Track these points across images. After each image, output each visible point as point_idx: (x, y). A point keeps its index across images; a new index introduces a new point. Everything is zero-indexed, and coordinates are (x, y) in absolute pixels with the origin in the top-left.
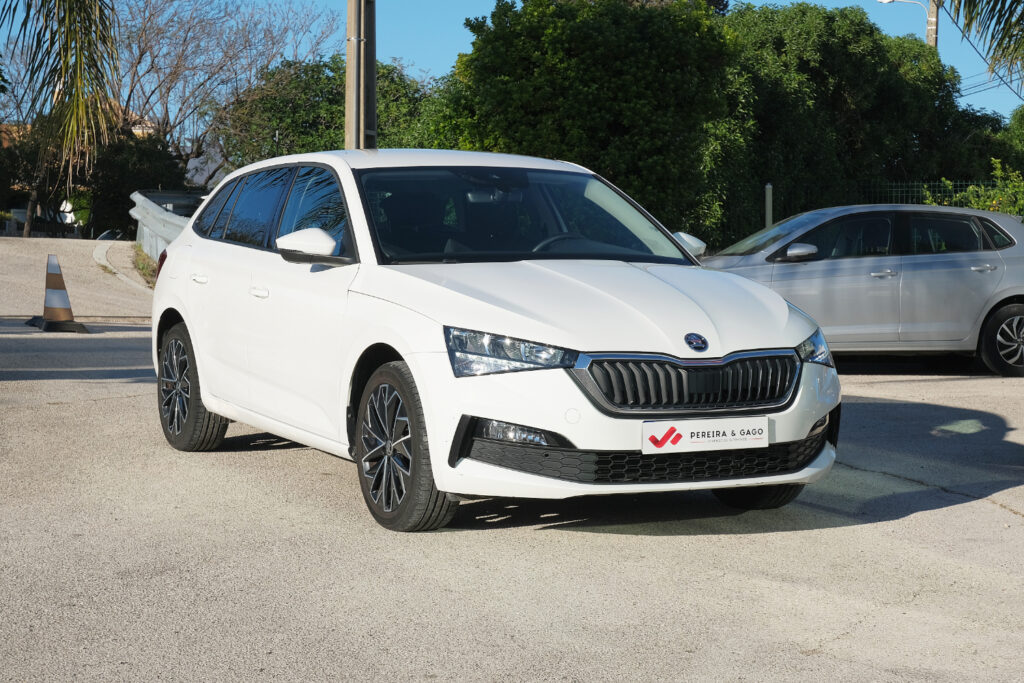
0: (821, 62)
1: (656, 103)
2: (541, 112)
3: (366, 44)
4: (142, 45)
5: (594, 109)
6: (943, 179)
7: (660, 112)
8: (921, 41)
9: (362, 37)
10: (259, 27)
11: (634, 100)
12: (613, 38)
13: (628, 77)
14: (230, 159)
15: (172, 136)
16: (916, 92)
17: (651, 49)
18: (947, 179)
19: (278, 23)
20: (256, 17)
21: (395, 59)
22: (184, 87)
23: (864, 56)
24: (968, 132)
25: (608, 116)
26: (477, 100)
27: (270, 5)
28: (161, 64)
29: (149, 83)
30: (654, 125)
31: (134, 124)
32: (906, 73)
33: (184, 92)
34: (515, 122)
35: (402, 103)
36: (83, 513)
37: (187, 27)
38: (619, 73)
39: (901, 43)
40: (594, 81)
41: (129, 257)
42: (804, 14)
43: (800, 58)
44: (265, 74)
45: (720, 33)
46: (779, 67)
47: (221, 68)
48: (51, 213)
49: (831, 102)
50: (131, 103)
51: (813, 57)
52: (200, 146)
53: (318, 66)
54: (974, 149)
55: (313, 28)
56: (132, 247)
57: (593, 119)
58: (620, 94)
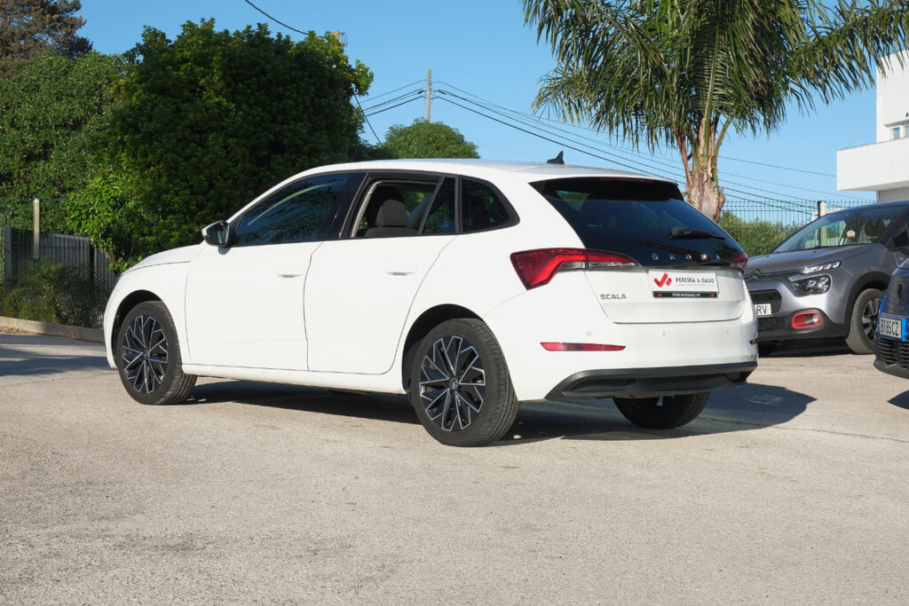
1: (311, 126)
5: (260, 129)
13: (289, 101)
25: (271, 136)
38: (281, 98)
57: (258, 138)
58: (279, 117)
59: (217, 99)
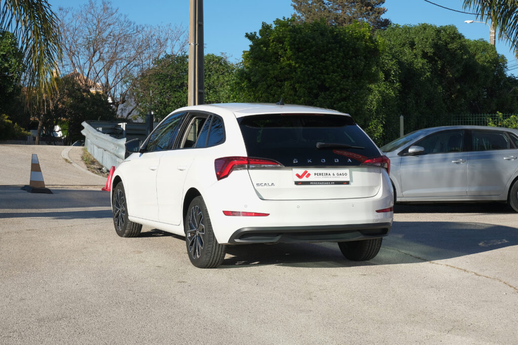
0: (434, 53)
1: (342, 75)
2: (285, 80)
3: (199, 46)
4: (95, 47)
5: (311, 78)
6: (498, 112)
7: (345, 80)
8: (487, 42)
9: (197, 43)
10: (154, 38)
11: (332, 74)
12: (321, 42)
13: (328, 62)
14: (140, 104)
15: (110, 93)
16: (484, 68)
17: (340, 47)
18: (500, 112)
19: (163, 36)
20: (152, 33)
21: (222, 53)
22: (116, 68)
23: (456, 50)
24: (511, 89)
25: (318, 82)
26: (252, 74)
27: (159, 27)
28: (105, 57)
29: (99, 66)
30: (342, 86)
31: (91, 87)
32: (479, 59)
33: (116, 71)
34: (271, 85)
35: (226, 76)
36: (29, 287)
37: (117, 38)
38: (324, 60)
39: (476, 43)
40: (310, 64)
41: (80, 154)
42: (425, 29)
43: (423, 51)
44: (157, 61)
45: (375, 39)
46: (412, 56)
47: (134, 59)
48: (49, 132)
49: (439, 74)
50: (89, 76)
51: (430, 51)
52: (124, 98)
53: (183, 57)
54: (514, 97)
55: (181, 38)
56: (82, 149)
57: (310, 83)
58: (324, 71)
59: (288, 62)
